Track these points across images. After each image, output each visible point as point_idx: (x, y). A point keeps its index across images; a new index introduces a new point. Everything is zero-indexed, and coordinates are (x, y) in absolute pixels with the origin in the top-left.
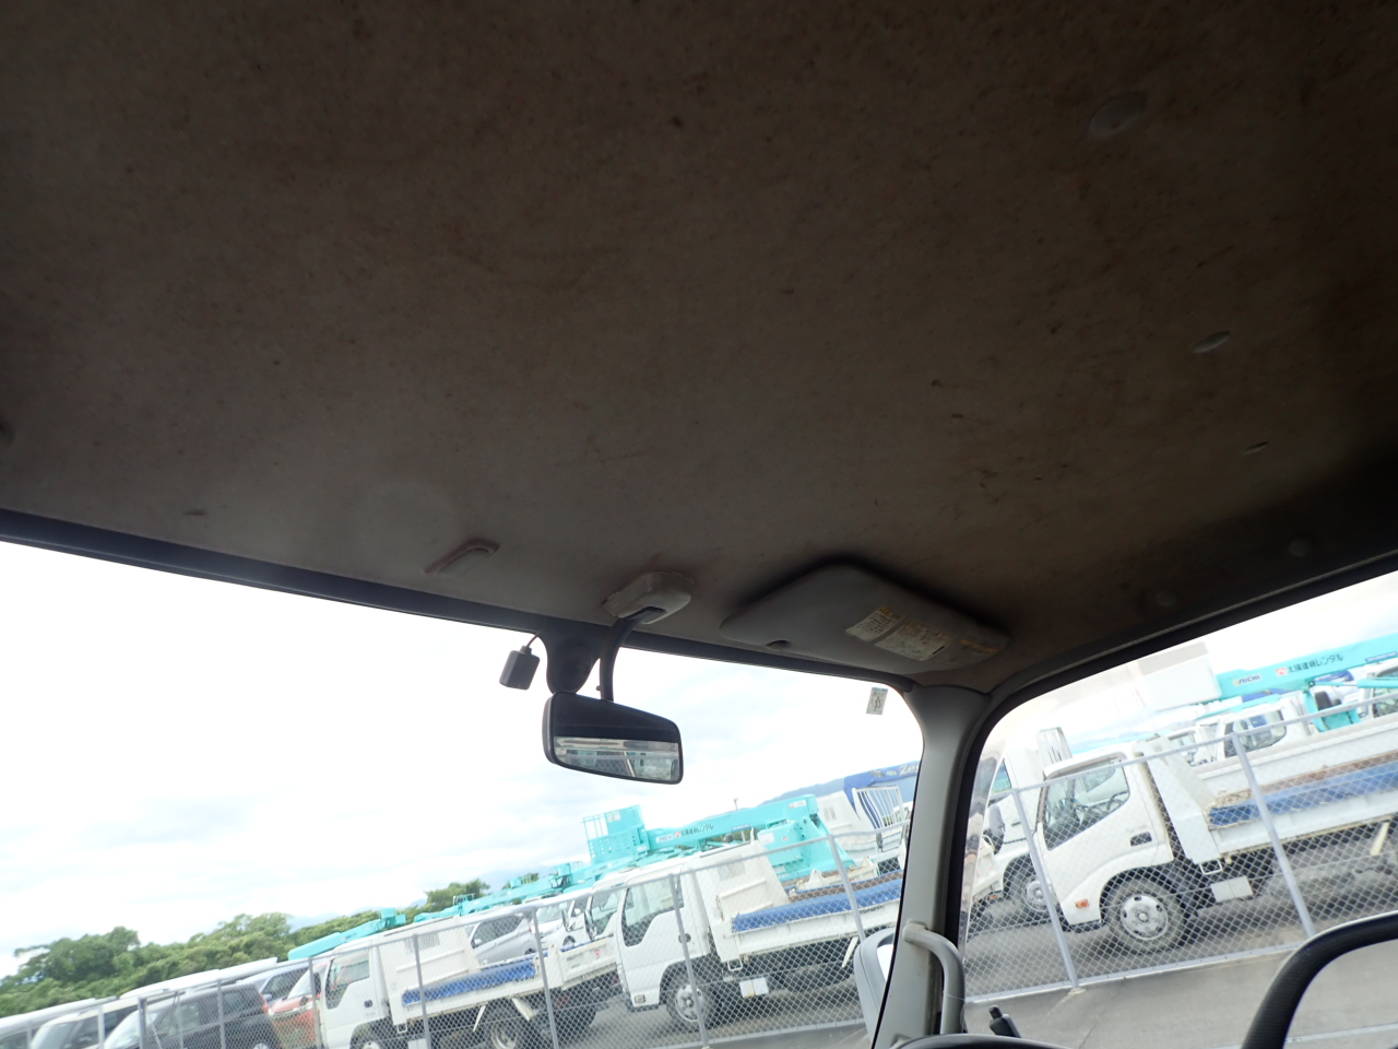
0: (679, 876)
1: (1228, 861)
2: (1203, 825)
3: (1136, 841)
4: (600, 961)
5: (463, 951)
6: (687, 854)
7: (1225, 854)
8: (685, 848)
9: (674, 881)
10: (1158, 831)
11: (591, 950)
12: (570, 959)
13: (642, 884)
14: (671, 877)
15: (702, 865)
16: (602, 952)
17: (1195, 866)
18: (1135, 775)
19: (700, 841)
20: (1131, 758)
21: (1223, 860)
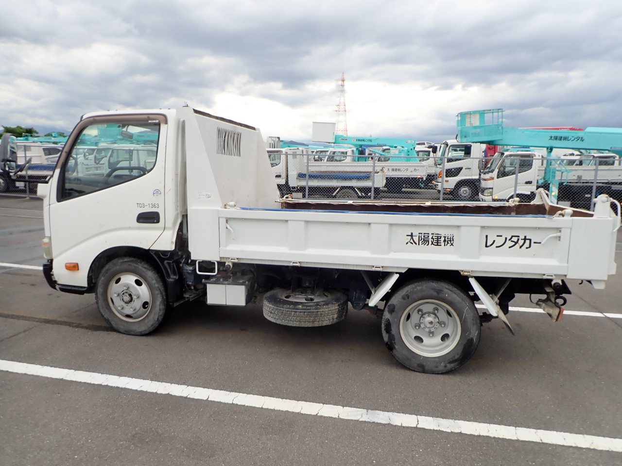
0: (132, 151)
1: (299, 188)
2: (296, 176)
3: (277, 176)
4: (98, 172)
5: (40, 156)
6: (138, 144)
7: (298, 186)
8: (138, 141)
9: (130, 152)
10: (284, 175)
11: (95, 167)
12: (87, 168)
13: (118, 150)
14: (130, 150)
15: (142, 149)
16: (99, 168)
17: (290, 187)
18: (283, 157)
19: (144, 141)
20: (284, 153)
21: (297, 188)
